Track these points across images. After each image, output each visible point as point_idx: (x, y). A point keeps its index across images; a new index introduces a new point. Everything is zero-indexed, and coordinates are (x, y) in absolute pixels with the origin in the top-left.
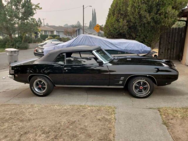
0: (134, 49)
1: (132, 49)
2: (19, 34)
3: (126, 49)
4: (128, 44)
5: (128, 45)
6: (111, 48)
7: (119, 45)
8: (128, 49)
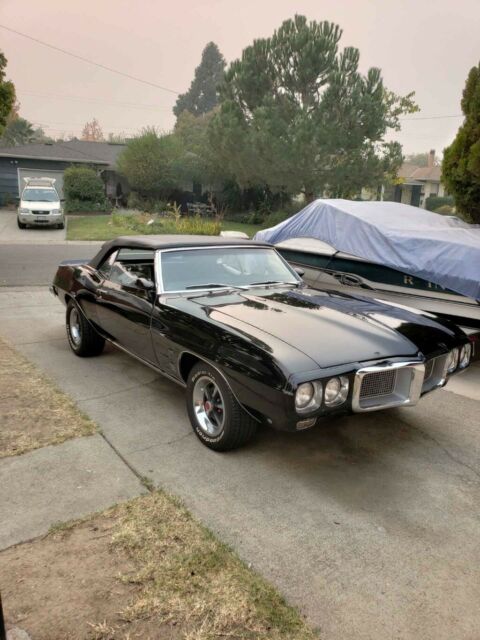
0: (461, 277)
1: (454, 275)
2: (332, 171)
3: (429, 270)
4: (445, 248)
5: (442, 254)
6: (380, 257)
7: (409, 251)
8: (437, 271)
